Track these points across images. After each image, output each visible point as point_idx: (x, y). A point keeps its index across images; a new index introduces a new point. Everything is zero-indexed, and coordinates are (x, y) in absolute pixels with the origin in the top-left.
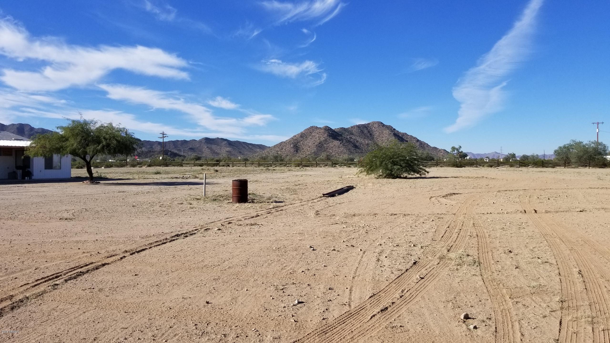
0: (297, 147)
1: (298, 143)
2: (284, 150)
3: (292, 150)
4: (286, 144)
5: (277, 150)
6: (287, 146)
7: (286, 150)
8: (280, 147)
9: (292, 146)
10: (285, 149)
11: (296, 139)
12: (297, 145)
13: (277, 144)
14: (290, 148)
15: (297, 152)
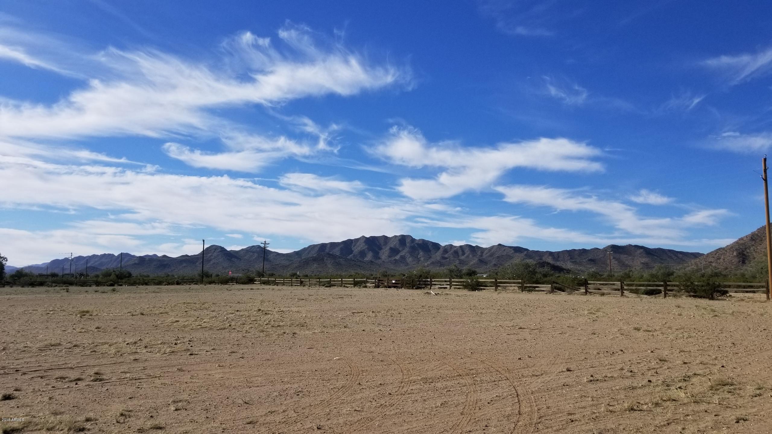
0: (744, 255)
1: (746, 249)
2: (721, 260)
3: (735, 260)
4: (726, 251)
5: (710, 261)
6: (728, 254)
7: (726, 260)
8: (715, 256)
9: (735, 254)
10: (724, 259)
11: (743, 244)
12: (745, 253)
13: (712, 252)
14: (732, 257)
15: (744, 262)
